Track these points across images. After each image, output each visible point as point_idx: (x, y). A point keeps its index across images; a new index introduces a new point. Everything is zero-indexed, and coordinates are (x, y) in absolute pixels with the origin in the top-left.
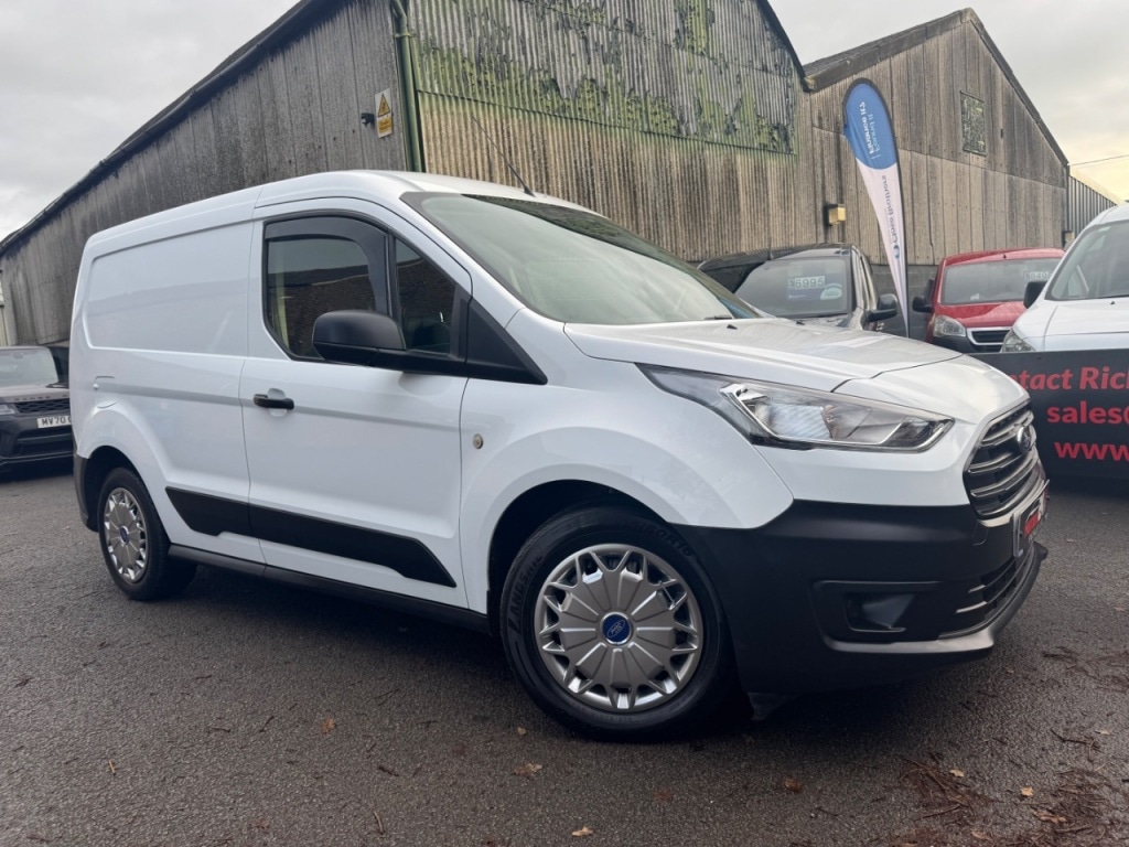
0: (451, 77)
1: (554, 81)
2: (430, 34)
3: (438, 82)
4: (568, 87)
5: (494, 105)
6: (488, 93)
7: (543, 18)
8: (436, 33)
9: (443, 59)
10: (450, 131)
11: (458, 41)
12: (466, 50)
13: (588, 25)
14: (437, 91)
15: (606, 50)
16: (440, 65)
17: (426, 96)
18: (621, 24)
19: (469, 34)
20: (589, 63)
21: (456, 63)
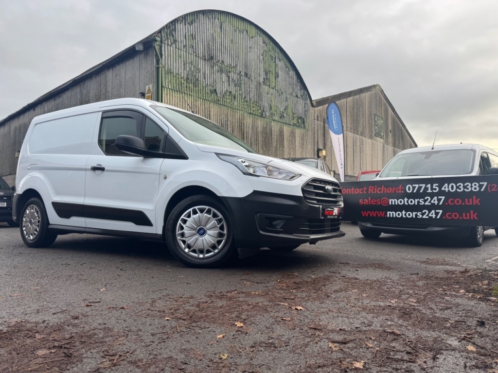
0: (176, 83)
1: (215, 90)
2: (169, 67)
3: (171, 85)
4: (220, 93)
5: (191, 96)
6: (189, 91)
7: (213, 67)
8: (172, 67)
9: (173, 77)
10: (174, 102)
11: (180, 71)
12: (182, 74)
13: (230, 72)
14: (170, 87)
15: (236, 82)
16: (172, 79)
17: (166, 88)
18: (243, 73)
19: (184, 69)
20: (229, 85)
21: (178, 79)
